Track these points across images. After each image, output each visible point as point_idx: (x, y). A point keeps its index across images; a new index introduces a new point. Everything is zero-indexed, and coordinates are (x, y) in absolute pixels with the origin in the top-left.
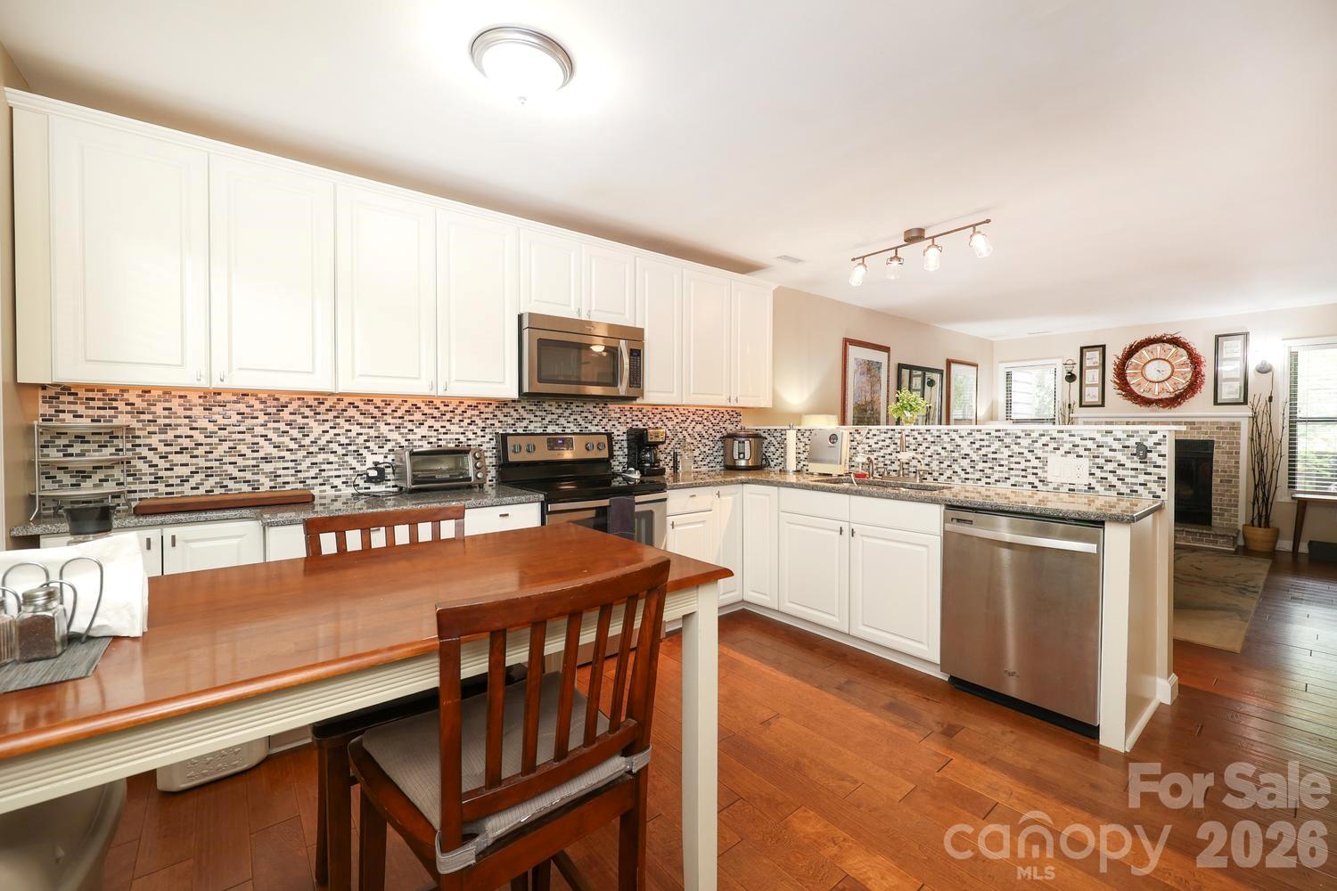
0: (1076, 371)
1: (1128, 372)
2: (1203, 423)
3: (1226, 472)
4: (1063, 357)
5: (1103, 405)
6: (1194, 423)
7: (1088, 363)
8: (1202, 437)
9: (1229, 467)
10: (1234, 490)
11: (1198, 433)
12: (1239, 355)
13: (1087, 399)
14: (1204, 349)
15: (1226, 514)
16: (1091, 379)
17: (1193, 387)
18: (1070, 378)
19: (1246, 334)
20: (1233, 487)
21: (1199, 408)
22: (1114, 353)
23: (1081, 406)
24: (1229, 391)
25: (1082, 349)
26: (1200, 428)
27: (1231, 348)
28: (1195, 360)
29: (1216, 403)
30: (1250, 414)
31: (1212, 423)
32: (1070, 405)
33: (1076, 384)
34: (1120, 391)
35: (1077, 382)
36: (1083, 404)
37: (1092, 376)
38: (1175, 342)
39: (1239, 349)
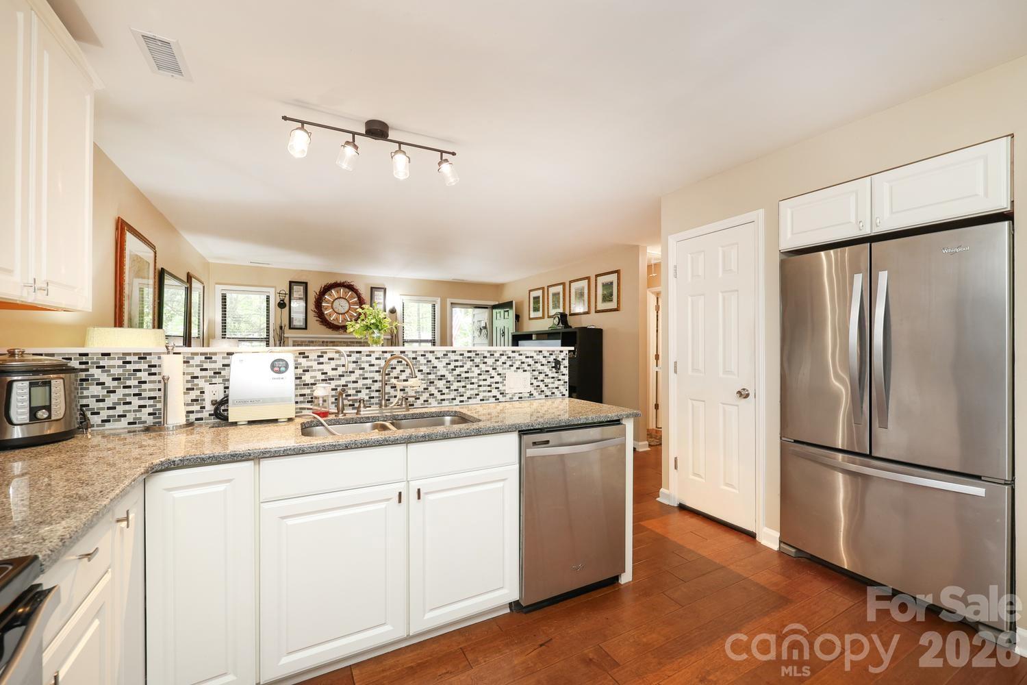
0: (287, 301)
1: (323, 304)
4: (275, 287)
5: (306, 328)
7: (295, 295)
12: (382, 301)
13: (295, 323)
14: (365, 295)
16: (297, 308)
18: (282, 305)
19: (385, 290)
22: (314, 290)
23: (290, 328)
25: (291, 283)
27: (379, 295)
28: (361, 301)
30: (390, 337)
32: (281, 327)
33: (286, 310)
34: (317, 318)
35: (287, 307)
36: (292, 327)
37: (298, 305)
38: (350, 287)
39: (382, 297)
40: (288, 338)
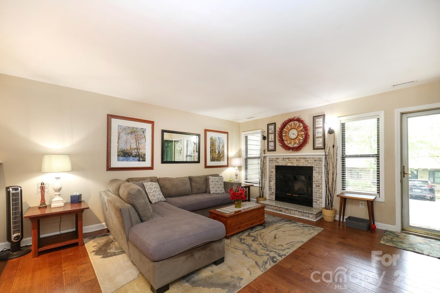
0: (266, 135)
1: (283, 135)
2: (309, 158)
3: (317, 181)
4: (262, 129)
5: (275, 150)
6: (306, 158)
7: (270, 131)
8: (309, 165)
9: (319, 180)
10: (321, 190)
11: (308, 163)
12: (321, 125)
13: (270, 148)
14: (309, 123)
15: (318, 202)
16: (271, 139)
17: (305, 141)
18: (264, 138)
19: (324, 116)
20: (320, 189)
21: (307, 151)
22: (279, 126)
23: (268, 151)
24: (319, 143)
25: (268, 125)
26: (308, 161)
27: (319, 121)
28: (305, 128)
29: (314, 149)
30: (325, 153)
31: (313, 158)
32: (264, 150)
33: (266, 140)
34: (281, 144)
36: (269, 150)
37: (271, 137)
38: (299, 120)
39: (321, 123)
40: (266, 156)
